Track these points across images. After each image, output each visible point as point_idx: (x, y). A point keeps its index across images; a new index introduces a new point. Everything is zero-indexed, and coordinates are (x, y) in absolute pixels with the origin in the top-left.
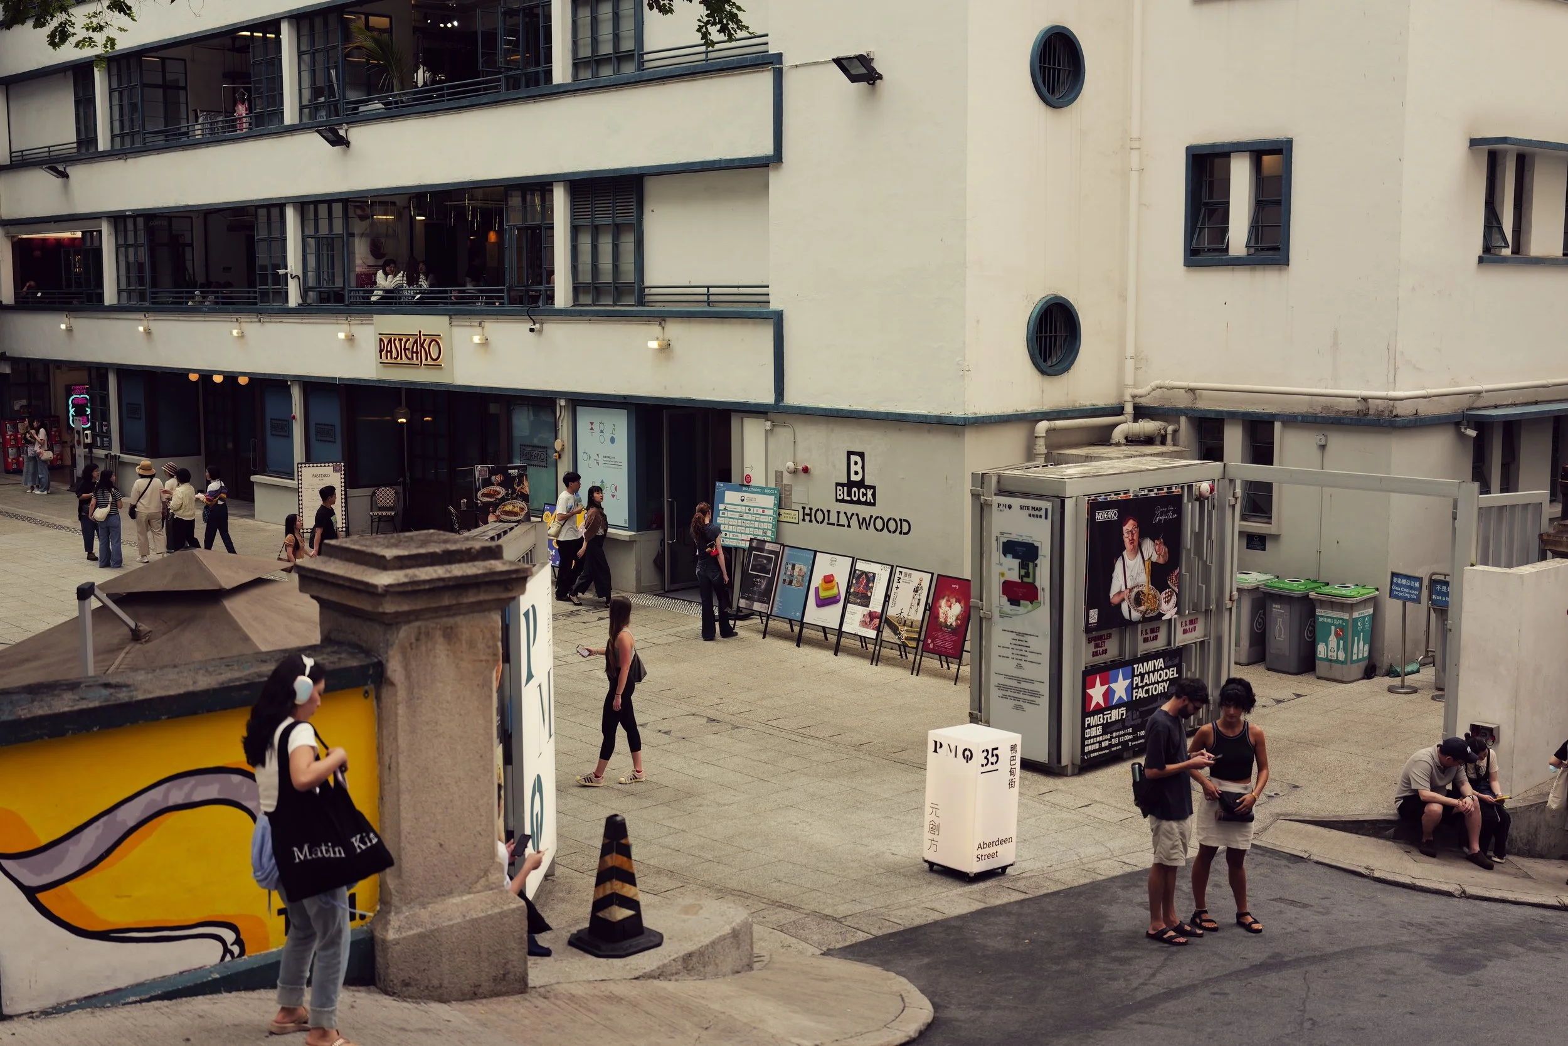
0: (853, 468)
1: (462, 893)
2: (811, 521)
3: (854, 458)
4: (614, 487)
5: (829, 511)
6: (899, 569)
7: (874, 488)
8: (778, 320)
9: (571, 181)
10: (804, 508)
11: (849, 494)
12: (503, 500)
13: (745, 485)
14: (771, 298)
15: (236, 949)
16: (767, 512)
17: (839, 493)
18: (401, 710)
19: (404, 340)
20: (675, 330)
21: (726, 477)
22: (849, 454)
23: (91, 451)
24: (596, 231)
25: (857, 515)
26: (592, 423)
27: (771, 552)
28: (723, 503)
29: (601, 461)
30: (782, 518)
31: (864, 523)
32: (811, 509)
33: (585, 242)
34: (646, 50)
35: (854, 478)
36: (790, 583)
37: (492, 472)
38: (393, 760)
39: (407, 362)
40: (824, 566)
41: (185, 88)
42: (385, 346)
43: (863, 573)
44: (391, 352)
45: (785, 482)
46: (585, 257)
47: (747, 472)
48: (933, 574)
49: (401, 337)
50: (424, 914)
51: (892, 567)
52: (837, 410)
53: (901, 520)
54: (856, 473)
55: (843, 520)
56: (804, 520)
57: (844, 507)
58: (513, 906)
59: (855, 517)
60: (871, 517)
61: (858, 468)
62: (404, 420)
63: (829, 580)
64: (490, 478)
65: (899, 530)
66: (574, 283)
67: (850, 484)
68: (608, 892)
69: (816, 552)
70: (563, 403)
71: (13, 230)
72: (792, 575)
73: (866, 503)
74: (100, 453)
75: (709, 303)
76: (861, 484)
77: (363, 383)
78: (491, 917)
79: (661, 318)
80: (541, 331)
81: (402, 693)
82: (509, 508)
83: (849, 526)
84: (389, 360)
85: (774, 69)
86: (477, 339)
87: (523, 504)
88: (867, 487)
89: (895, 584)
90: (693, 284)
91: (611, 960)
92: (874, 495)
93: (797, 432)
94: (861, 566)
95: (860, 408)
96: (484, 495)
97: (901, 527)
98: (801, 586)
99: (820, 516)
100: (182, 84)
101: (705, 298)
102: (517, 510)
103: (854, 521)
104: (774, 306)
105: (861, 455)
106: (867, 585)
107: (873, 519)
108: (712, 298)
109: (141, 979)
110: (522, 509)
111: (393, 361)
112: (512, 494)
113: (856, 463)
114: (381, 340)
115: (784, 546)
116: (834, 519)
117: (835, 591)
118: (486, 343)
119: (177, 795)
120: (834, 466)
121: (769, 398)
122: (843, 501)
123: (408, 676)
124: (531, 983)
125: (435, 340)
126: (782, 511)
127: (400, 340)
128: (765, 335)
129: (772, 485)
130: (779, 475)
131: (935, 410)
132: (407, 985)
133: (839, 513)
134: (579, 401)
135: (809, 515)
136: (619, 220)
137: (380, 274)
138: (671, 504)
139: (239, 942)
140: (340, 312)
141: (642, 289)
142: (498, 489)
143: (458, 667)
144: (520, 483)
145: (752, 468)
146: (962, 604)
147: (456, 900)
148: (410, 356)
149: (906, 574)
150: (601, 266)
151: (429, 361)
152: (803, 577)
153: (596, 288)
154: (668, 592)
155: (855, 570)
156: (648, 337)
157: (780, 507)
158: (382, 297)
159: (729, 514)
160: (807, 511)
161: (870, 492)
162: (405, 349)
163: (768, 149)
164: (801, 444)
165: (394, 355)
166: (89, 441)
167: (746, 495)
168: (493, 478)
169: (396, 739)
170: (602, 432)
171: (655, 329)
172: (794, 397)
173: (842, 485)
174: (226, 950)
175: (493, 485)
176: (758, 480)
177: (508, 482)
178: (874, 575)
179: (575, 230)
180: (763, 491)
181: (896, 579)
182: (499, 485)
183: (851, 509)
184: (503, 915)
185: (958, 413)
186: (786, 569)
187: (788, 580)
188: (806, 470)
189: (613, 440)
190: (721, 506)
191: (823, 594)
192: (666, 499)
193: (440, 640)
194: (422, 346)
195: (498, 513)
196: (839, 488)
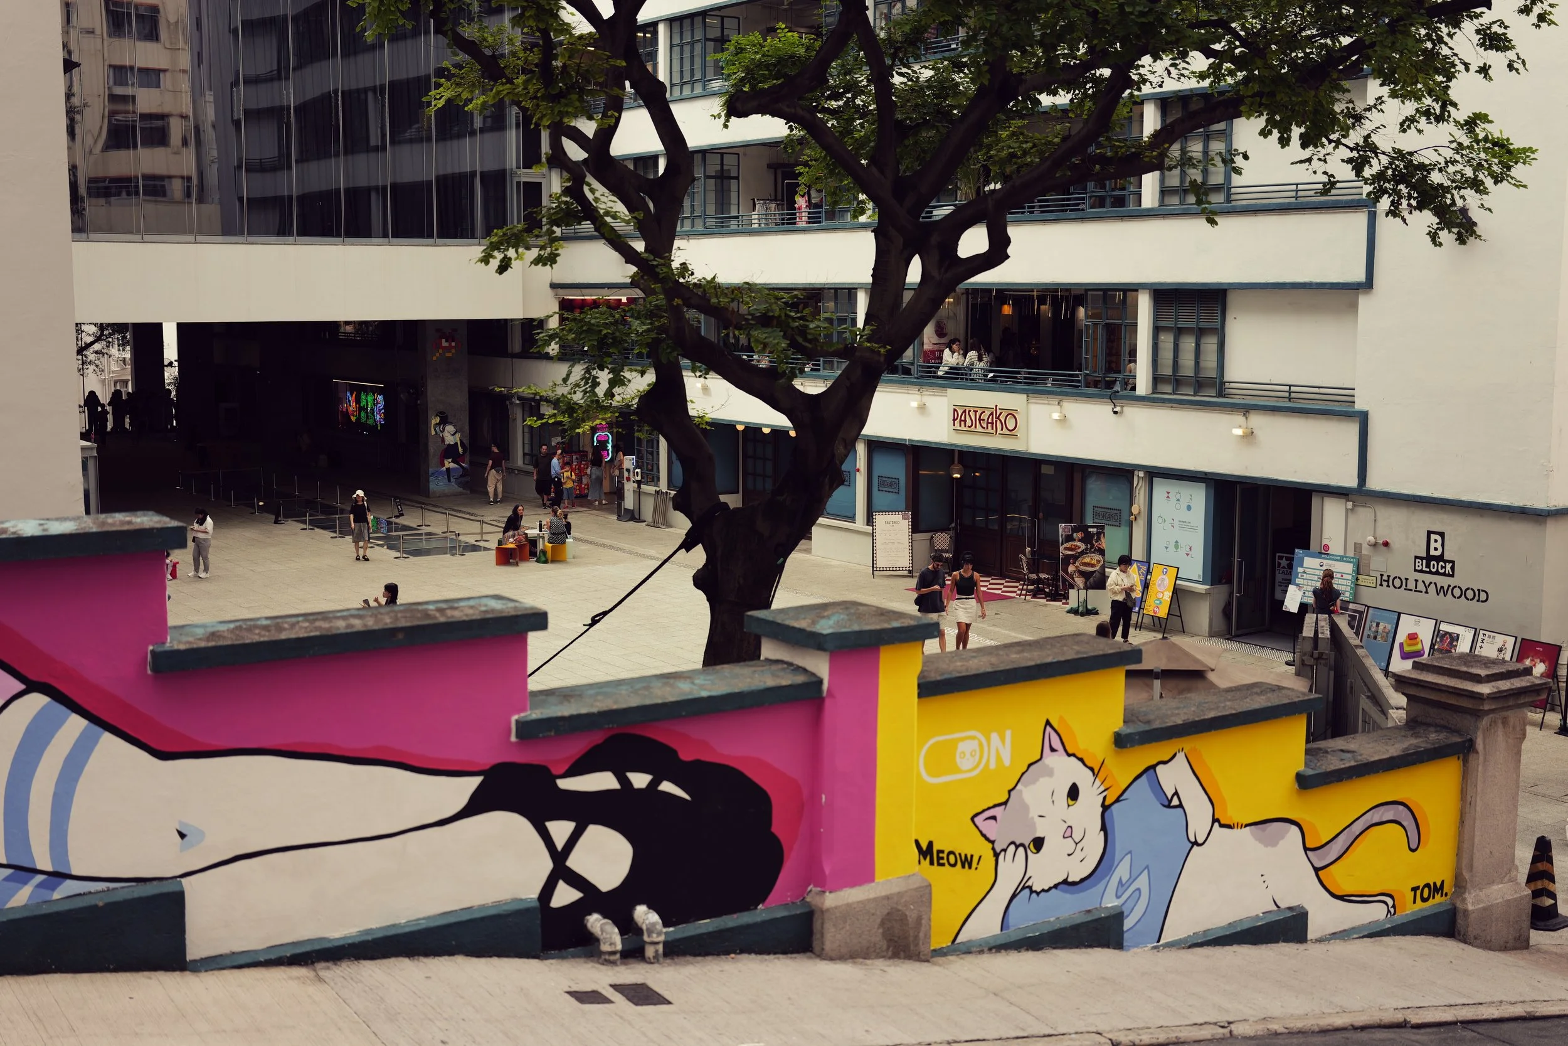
0: (1433, 545)
1: (1498, 883)
2: (1388, 586)
3: (1433, 537)
4: (1188, 548)
5: (1407, 579)
6: (1482, 632)
7: (1453, 562)
8: (1363, 418)
9: (1155, 290)
10: (1382, 575)
11: (1428, 566)
12: (1083, 553)
13: (1324, 552)
14: (1356, 399)
15: (1392, 910)
16: (1345, 576)
17: (1417, 564)
18: (1480, 768)
19: (980, 412)
20: (1258, 420)
21: (1306, 546)
22: (1429, 533)
23: (639, 487)
24: (1179, 332)
25: (1435, 584)
26: (1168, 493)
27: (1355, 611)
28: (1302, 566)
29: (1176, 523)
30: (1360, 582)
31: (1440, 590)
32: (1389, 576)
33: (1167, 340)
34: (1233, 185)
35: (1433, 552)
36: (1375, 638)
37: (1074, 530)
38: (1473, 799)
39: (981, 430)
40: (1407, 625)
41: (737, 178)
42: (959, 416)
43: (1447, 633)
44: (965, 421)
45: (1364, 552)
46: (1167, 355)
47: (1325, 542)
48: (1516, 638)
49: (976, 409)
50: (1482, 894)
51: (1476, 629)
52: (1420, 497)
53: (1479, 590)
54: (1436, 549)
55: (1421, 587)
56: (1381, 585)
57: (1421, 577)
58: (1526, 893)
59: (1433, 586)
60: (1449, 586)
61: (1439, 545)
62: (958, 476)
63: (1413, 637)
64: (1072, 535)
65: (1477, 598)
66: (1154, 374)
67: (1429, 558)
68: (1540, 887)
69: (1400, 614)
70: (1141, 474)
71: (561, 292)
72: (1377, 632)
73: (1444, 574)
74: (648, 488)
75: (1290, 399)
76: (1440, 558)
77: (933, 446)
78: (1515, 900)
79: (1246, 409)
80: (1122, 412)
81: (1481, 758)
82: (1087, 560)
83: (1427, 592)
84: (963, 428)
85: (1369, 212)
86: (1056, 416)
87: (1100, 558)
88: (1446, 562)
89: (1479, 644)
90: (1273, 382)
91: (1547, 932)
92: (1453, 568)
93: (1377, 512)
94: (1444, 627)
95: (1442, 496)
96: (1066, 549)
97: (1479, 596)
98: (1386, 641)
99: (1397, 583)
100: (734, 174)
101: (1287, 394)
102: (1094, 562)
103: (1432, 589)
104: (1359, 406)
105: (1442, 535)
106: (1451, 643)
107: (1450, 589)
108: (1293, 395)
109: (1354, 925)
110: (1099, 562)
111: (967, 429)
112: (1091, 548)
113: (1436, 541)
114: (955, 410)
115: (1369, 607)
116: (1411, 585)
117: (1419, 647)
118: (1064, 419)
119: (1376, 816)
120: (1414, 542)
121: (1352, 482)
122: (1421, 571)
123: (1485, 748)
124: (1532, 942)
125: (1012, 414)
126: (1360, 577)
127: (976, 412)
128: (1352, 430)
129: (1351, 553)
130: (1358, 547)
131: (1518, 502)
132: (1476, 938)
133: (1416, 581)
134: (1154, 474)
135: (1386, 581)
136: (1202, 325)
137: (947, 352)
138: (1240, 563)
139: (1394, 906)
140: (912, 384)
141: (1222, 383)
142: (1079, 544)
143: (1507, 742)
144: (1099, 539)
145: (1330, 539)
146: (1547, 663)
147: (1495, 887)
148: (985, 426)
149: (1489, 637)
150: (1181, 362)
151: (1005, 431)
152: (1387, 633)
153: (1177, 380)
154: (1234, 637)
155: (1439, 631)
156: (1234, 426)
157: (1358, 573)
158: (947, 373)
159: (1308, 577)
160: (1385, 578)
161: (1449, 566)
162: (980, 420)
163: (1360, 276)
164: (1380, 523)
165: (969, 423)
166: (639, 478)
167: (1325, 561)
168: (1075, 535)
169: (1476, 786)
170: (1178, 500)
171: (1239, 418)
172: (1375, 482)
173: (1422, 558)
174: (1389, 911)
175: (1074, 540)
176: (1336, 548)
177: (1088, 539)
178: (1458, 635)
179: (1157, 330)
180: (1341, 559)
181: (1480, 640)
182: (1080, 541)
183: (1429, 578)
184: (1521, 898)
185: (1541, 504)
186: (1371, 626)
187: (1372, 635)
188: (1386, 544)
189: (1189, 508)
190: (1300, 570)
191: (1407, 649)
192: (1236, 559)
193: (1500, 725)
194: (998, 418)
195: (1077, 564)
196: (1417, 560)
